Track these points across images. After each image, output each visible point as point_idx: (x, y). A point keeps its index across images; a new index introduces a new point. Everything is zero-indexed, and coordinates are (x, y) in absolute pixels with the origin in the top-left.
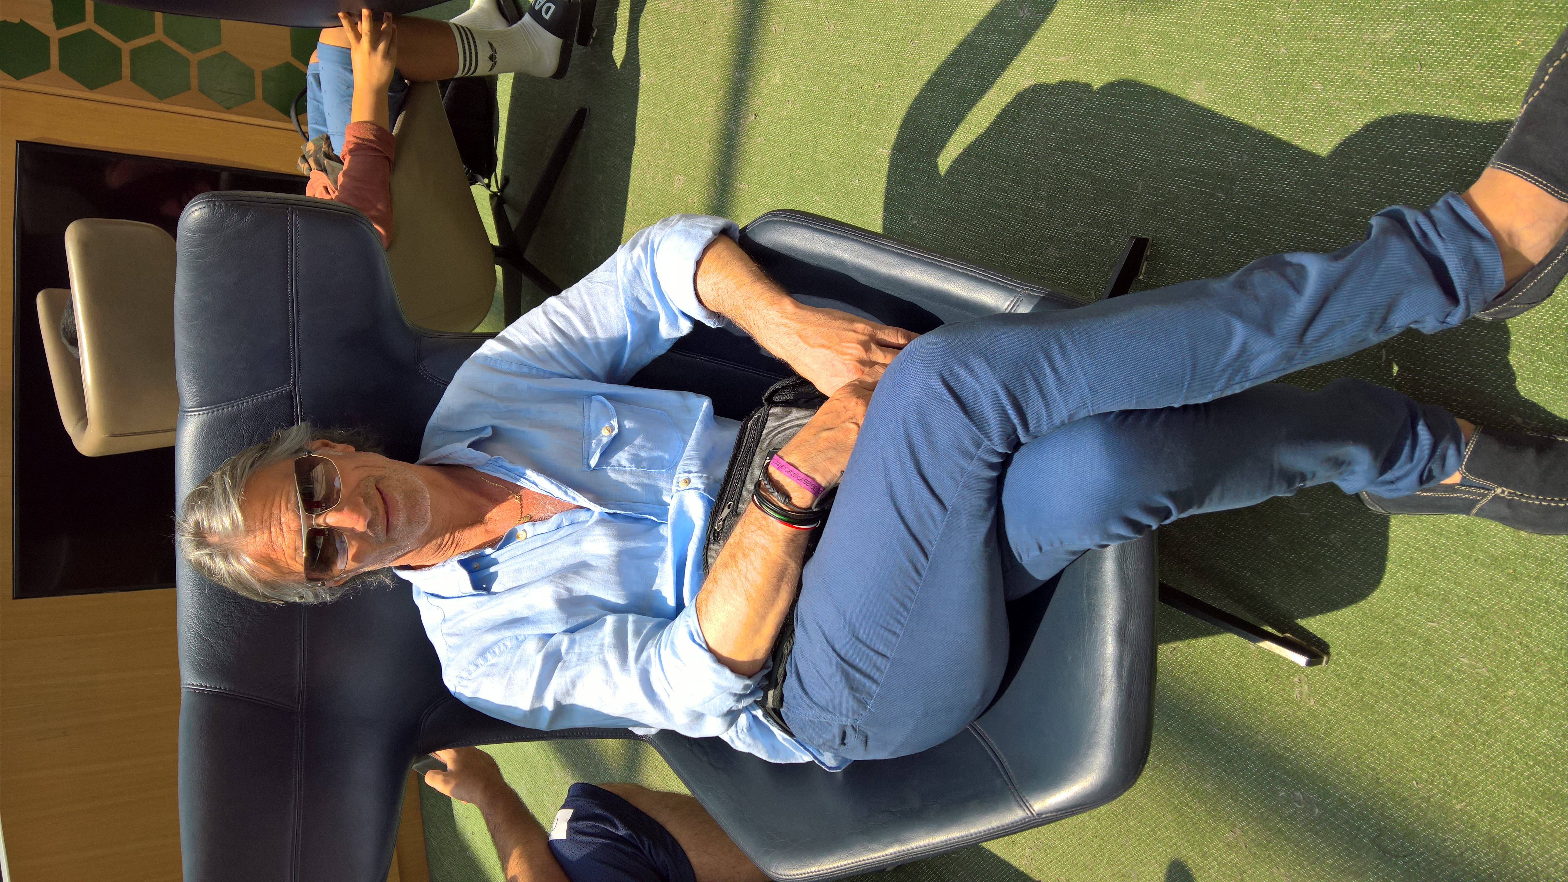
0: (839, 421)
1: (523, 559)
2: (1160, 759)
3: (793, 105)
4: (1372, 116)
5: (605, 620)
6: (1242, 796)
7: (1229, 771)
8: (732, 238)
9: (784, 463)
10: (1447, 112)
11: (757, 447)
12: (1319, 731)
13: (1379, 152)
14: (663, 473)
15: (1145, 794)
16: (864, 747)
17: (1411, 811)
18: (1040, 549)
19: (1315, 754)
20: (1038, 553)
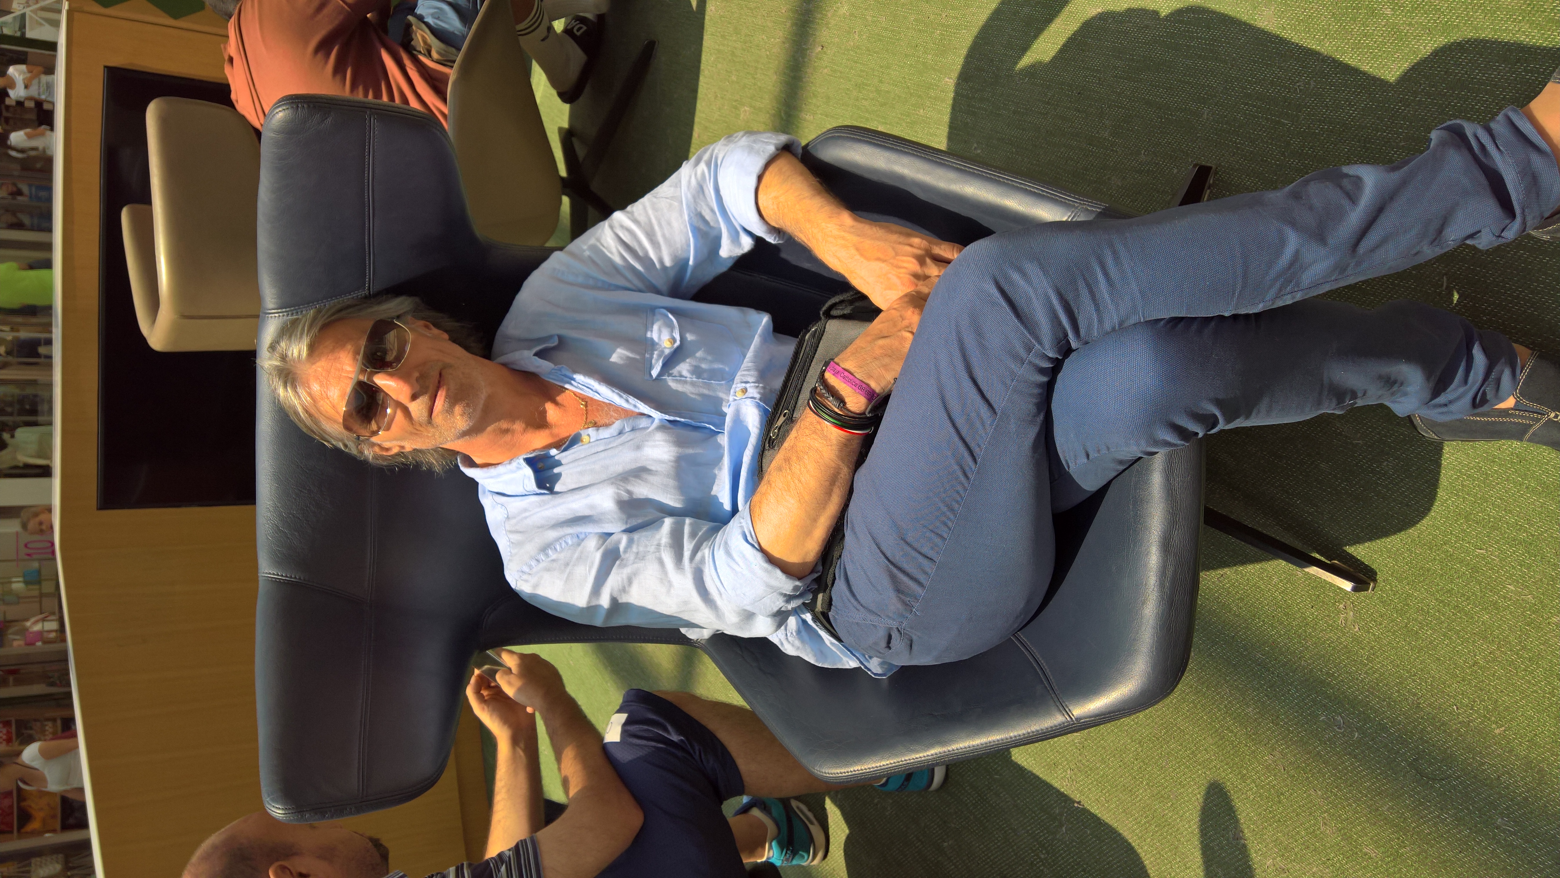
0: (896, 330)
1: (585, 462)
2: (1203, 683)
3: (860, 35)
4: (1441, 41)
5: (664, 522)
6: (1282, 720)
7: (1271, 696)
8: (794, 155)
9: (839, 369)
11: (813, 357)
12: (1362, 656)
13: (1448, 77)
14: (722, 385)
15: (1187, 717)
16: (909, 650)
17: (1450, 735)
18: (1088, 456)
19: (1357, 679)
20: (1086, 460)
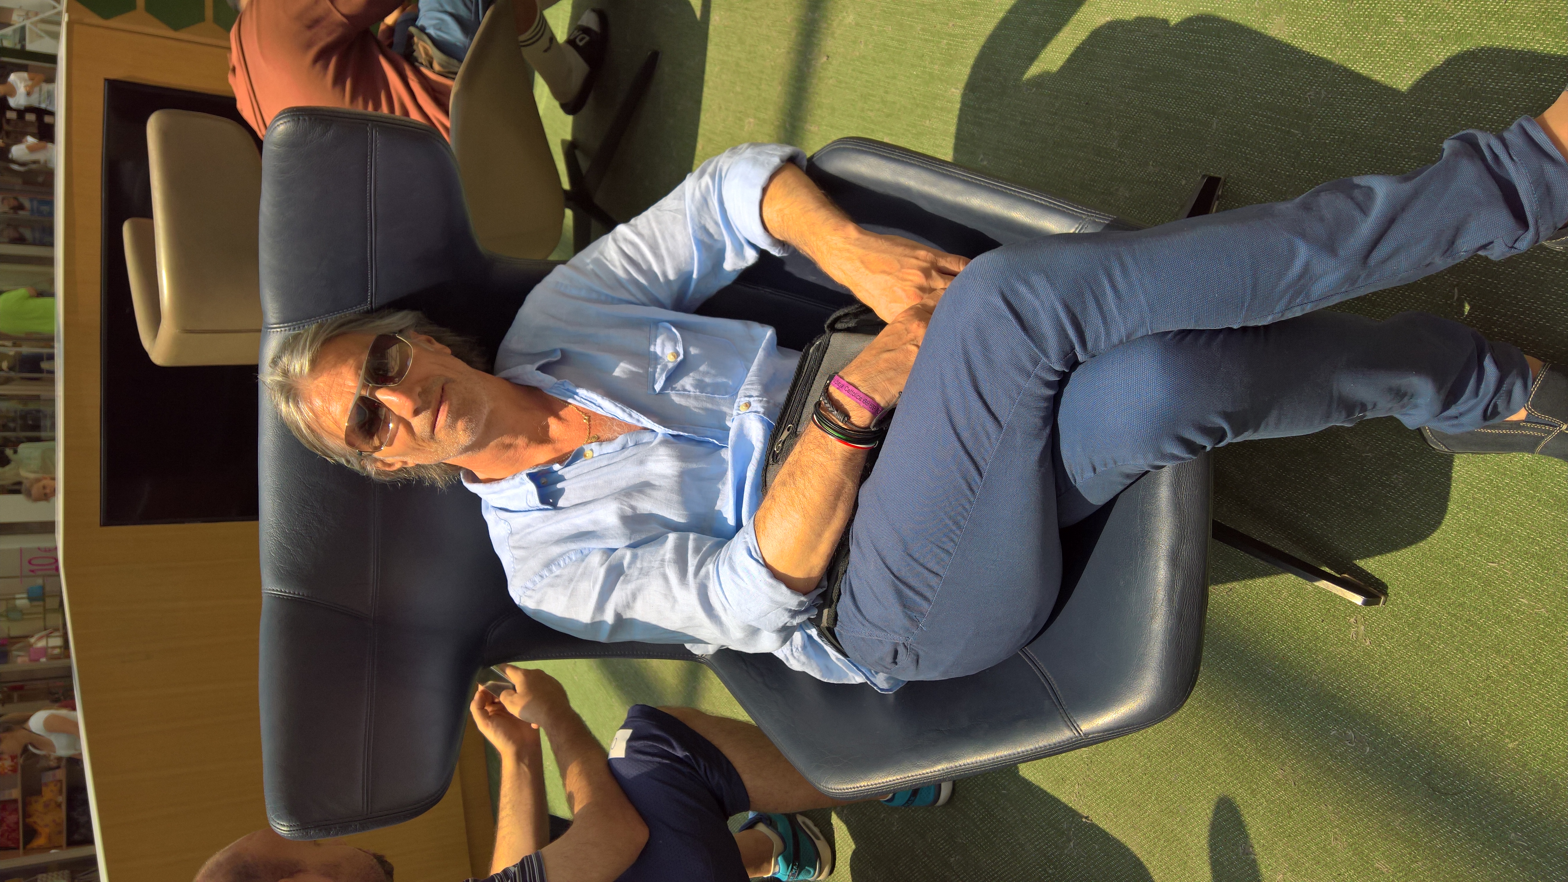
0: (900, 343)
1: (589, 477)
2: (1213, 698)
3: (866, 45)
4: (1456, 49)
5: (668, 537)
6: (1293, 735)
7: (1281, 710)
8: (800, 167)
9: (843, 382)
10: (1531, 46)
11: (817, 371)
12: (1373, 670)
13: (1461, 87)
14: (725, 399)
15: (1196, 732)
16: (915, 665)
17: (1463, 750)
18: (1094, 470)
19: (1369, 693)
20: (1092, 474)
